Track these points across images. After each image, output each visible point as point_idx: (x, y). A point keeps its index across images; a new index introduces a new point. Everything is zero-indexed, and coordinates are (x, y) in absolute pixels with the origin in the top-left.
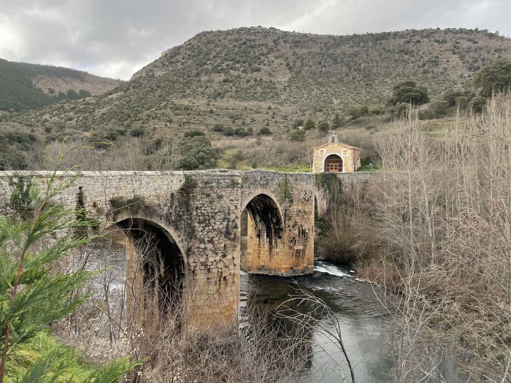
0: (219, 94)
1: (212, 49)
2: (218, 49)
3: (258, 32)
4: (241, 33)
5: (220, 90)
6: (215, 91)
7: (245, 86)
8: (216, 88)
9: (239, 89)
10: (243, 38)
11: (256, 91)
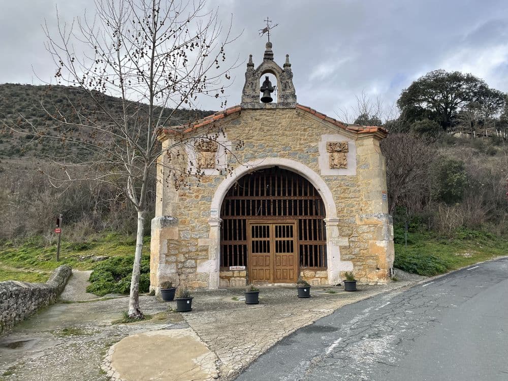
0: (18, 151)
1: (15, 102)
2: (24, 104)
3: (78, 92)
4: (56, 90)
5: (20, 147)
6: (13, 147)
7: (56, 145)
8: (15, 144)
9: (47, 148)
10: (59, 96)
11: (70, 151)
